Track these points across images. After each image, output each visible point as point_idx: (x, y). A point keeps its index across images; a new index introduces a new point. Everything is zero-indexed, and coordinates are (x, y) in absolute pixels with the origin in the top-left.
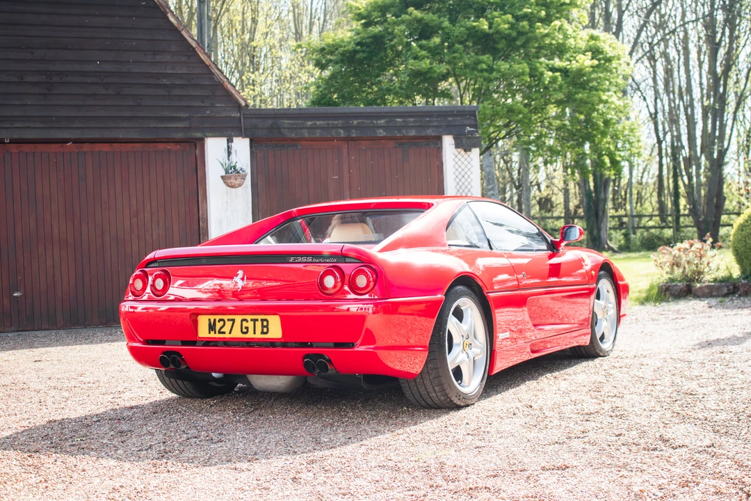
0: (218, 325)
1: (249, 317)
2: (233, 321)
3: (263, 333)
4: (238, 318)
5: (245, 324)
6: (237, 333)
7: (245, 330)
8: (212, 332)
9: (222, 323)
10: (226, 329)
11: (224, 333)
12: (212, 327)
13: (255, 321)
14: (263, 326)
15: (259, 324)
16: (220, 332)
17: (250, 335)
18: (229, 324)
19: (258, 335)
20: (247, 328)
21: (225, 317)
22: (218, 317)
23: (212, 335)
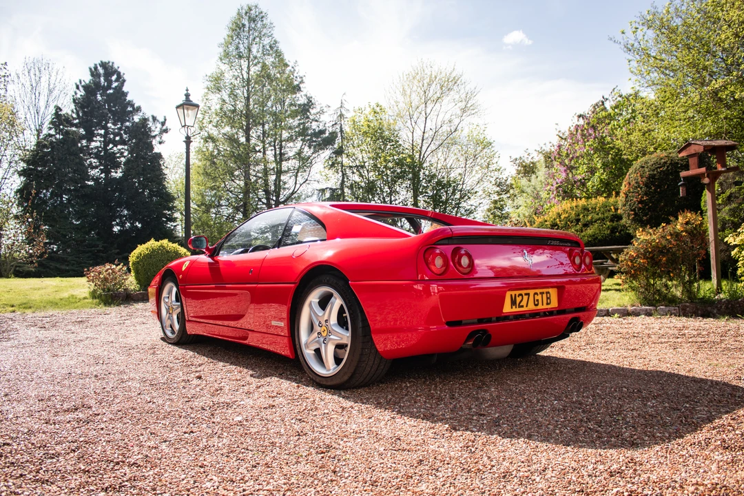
0: (518, 299)
1: (538, 291)
2: (528, 294)
3: (547, 304)
4: (532, 292)
5: (536, 297)
6: (531, 307)
7: (536, 303)
8: (514, 307)
9: (521, 297)
10: (524, 303)
11: (522, 306)
12: (513, 303)
13: (542, 293)
14: (547, 298)
15: (545, 296)
16: (520, 306)
17: (540, 307)
18: (525, 298)
19: (545, 306)
20: (538, 300)
21: (523, 292)
22: (517, 293)
23: (514, 309)
